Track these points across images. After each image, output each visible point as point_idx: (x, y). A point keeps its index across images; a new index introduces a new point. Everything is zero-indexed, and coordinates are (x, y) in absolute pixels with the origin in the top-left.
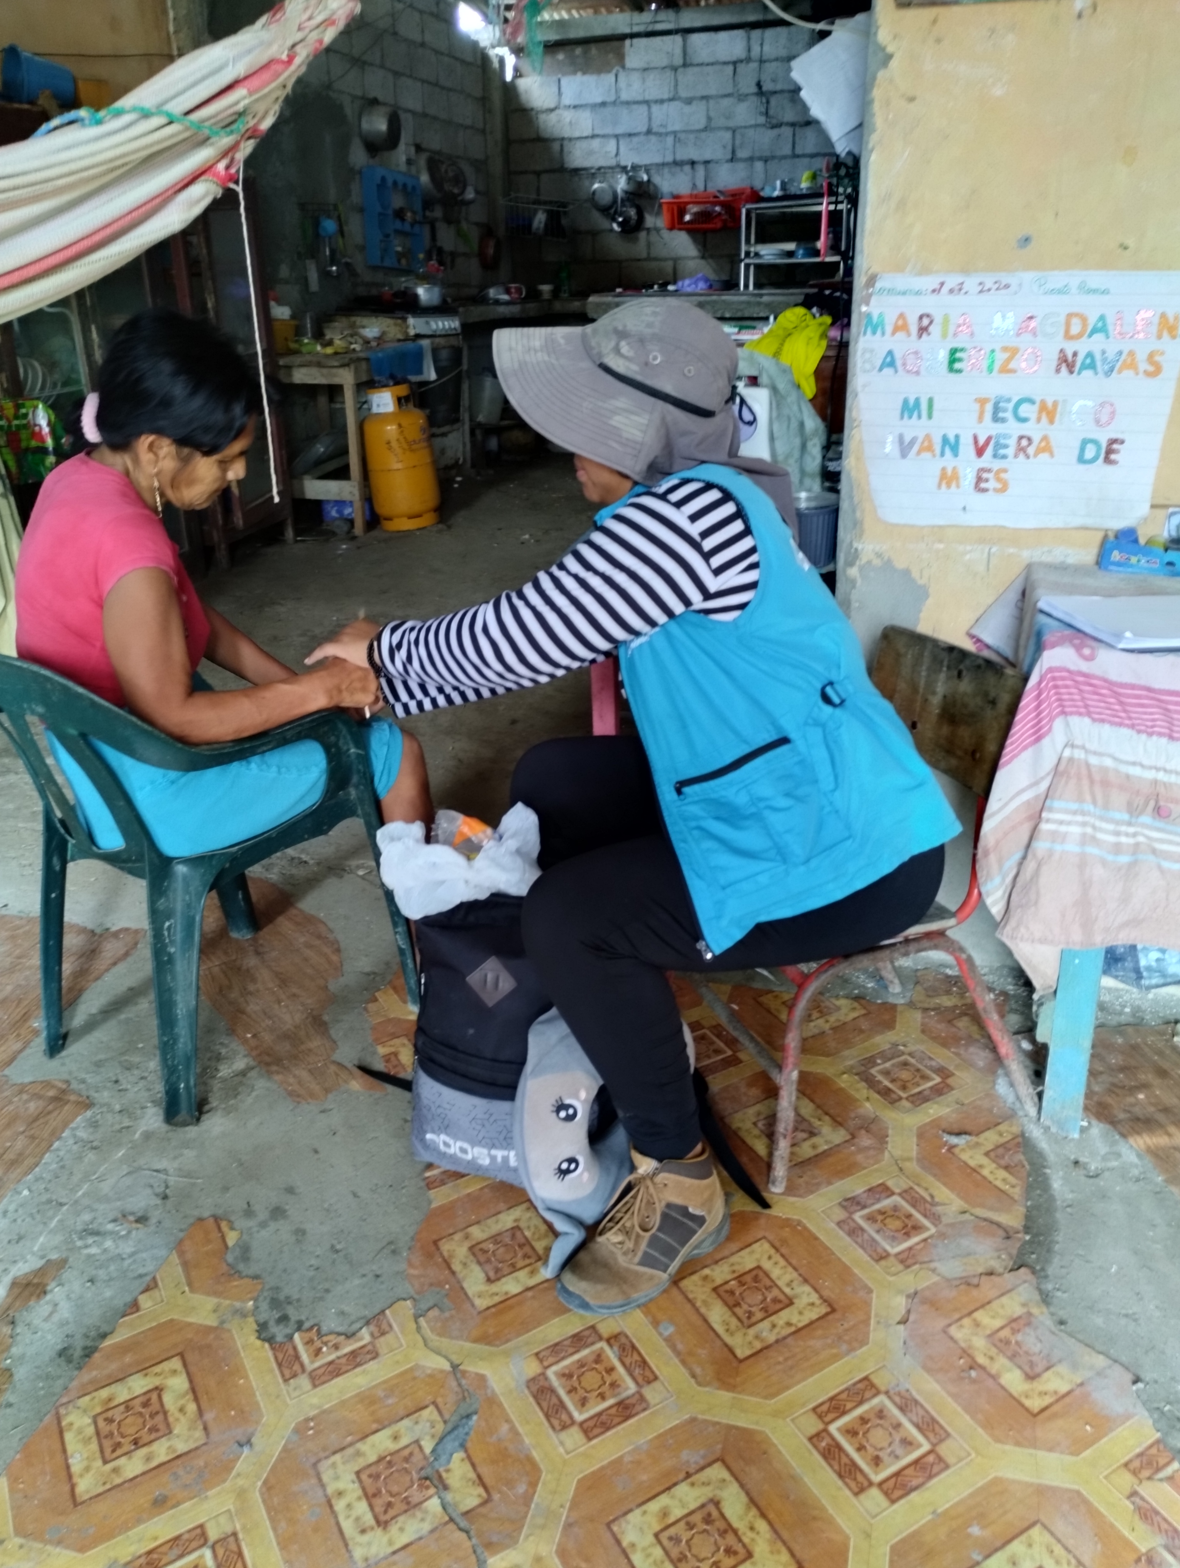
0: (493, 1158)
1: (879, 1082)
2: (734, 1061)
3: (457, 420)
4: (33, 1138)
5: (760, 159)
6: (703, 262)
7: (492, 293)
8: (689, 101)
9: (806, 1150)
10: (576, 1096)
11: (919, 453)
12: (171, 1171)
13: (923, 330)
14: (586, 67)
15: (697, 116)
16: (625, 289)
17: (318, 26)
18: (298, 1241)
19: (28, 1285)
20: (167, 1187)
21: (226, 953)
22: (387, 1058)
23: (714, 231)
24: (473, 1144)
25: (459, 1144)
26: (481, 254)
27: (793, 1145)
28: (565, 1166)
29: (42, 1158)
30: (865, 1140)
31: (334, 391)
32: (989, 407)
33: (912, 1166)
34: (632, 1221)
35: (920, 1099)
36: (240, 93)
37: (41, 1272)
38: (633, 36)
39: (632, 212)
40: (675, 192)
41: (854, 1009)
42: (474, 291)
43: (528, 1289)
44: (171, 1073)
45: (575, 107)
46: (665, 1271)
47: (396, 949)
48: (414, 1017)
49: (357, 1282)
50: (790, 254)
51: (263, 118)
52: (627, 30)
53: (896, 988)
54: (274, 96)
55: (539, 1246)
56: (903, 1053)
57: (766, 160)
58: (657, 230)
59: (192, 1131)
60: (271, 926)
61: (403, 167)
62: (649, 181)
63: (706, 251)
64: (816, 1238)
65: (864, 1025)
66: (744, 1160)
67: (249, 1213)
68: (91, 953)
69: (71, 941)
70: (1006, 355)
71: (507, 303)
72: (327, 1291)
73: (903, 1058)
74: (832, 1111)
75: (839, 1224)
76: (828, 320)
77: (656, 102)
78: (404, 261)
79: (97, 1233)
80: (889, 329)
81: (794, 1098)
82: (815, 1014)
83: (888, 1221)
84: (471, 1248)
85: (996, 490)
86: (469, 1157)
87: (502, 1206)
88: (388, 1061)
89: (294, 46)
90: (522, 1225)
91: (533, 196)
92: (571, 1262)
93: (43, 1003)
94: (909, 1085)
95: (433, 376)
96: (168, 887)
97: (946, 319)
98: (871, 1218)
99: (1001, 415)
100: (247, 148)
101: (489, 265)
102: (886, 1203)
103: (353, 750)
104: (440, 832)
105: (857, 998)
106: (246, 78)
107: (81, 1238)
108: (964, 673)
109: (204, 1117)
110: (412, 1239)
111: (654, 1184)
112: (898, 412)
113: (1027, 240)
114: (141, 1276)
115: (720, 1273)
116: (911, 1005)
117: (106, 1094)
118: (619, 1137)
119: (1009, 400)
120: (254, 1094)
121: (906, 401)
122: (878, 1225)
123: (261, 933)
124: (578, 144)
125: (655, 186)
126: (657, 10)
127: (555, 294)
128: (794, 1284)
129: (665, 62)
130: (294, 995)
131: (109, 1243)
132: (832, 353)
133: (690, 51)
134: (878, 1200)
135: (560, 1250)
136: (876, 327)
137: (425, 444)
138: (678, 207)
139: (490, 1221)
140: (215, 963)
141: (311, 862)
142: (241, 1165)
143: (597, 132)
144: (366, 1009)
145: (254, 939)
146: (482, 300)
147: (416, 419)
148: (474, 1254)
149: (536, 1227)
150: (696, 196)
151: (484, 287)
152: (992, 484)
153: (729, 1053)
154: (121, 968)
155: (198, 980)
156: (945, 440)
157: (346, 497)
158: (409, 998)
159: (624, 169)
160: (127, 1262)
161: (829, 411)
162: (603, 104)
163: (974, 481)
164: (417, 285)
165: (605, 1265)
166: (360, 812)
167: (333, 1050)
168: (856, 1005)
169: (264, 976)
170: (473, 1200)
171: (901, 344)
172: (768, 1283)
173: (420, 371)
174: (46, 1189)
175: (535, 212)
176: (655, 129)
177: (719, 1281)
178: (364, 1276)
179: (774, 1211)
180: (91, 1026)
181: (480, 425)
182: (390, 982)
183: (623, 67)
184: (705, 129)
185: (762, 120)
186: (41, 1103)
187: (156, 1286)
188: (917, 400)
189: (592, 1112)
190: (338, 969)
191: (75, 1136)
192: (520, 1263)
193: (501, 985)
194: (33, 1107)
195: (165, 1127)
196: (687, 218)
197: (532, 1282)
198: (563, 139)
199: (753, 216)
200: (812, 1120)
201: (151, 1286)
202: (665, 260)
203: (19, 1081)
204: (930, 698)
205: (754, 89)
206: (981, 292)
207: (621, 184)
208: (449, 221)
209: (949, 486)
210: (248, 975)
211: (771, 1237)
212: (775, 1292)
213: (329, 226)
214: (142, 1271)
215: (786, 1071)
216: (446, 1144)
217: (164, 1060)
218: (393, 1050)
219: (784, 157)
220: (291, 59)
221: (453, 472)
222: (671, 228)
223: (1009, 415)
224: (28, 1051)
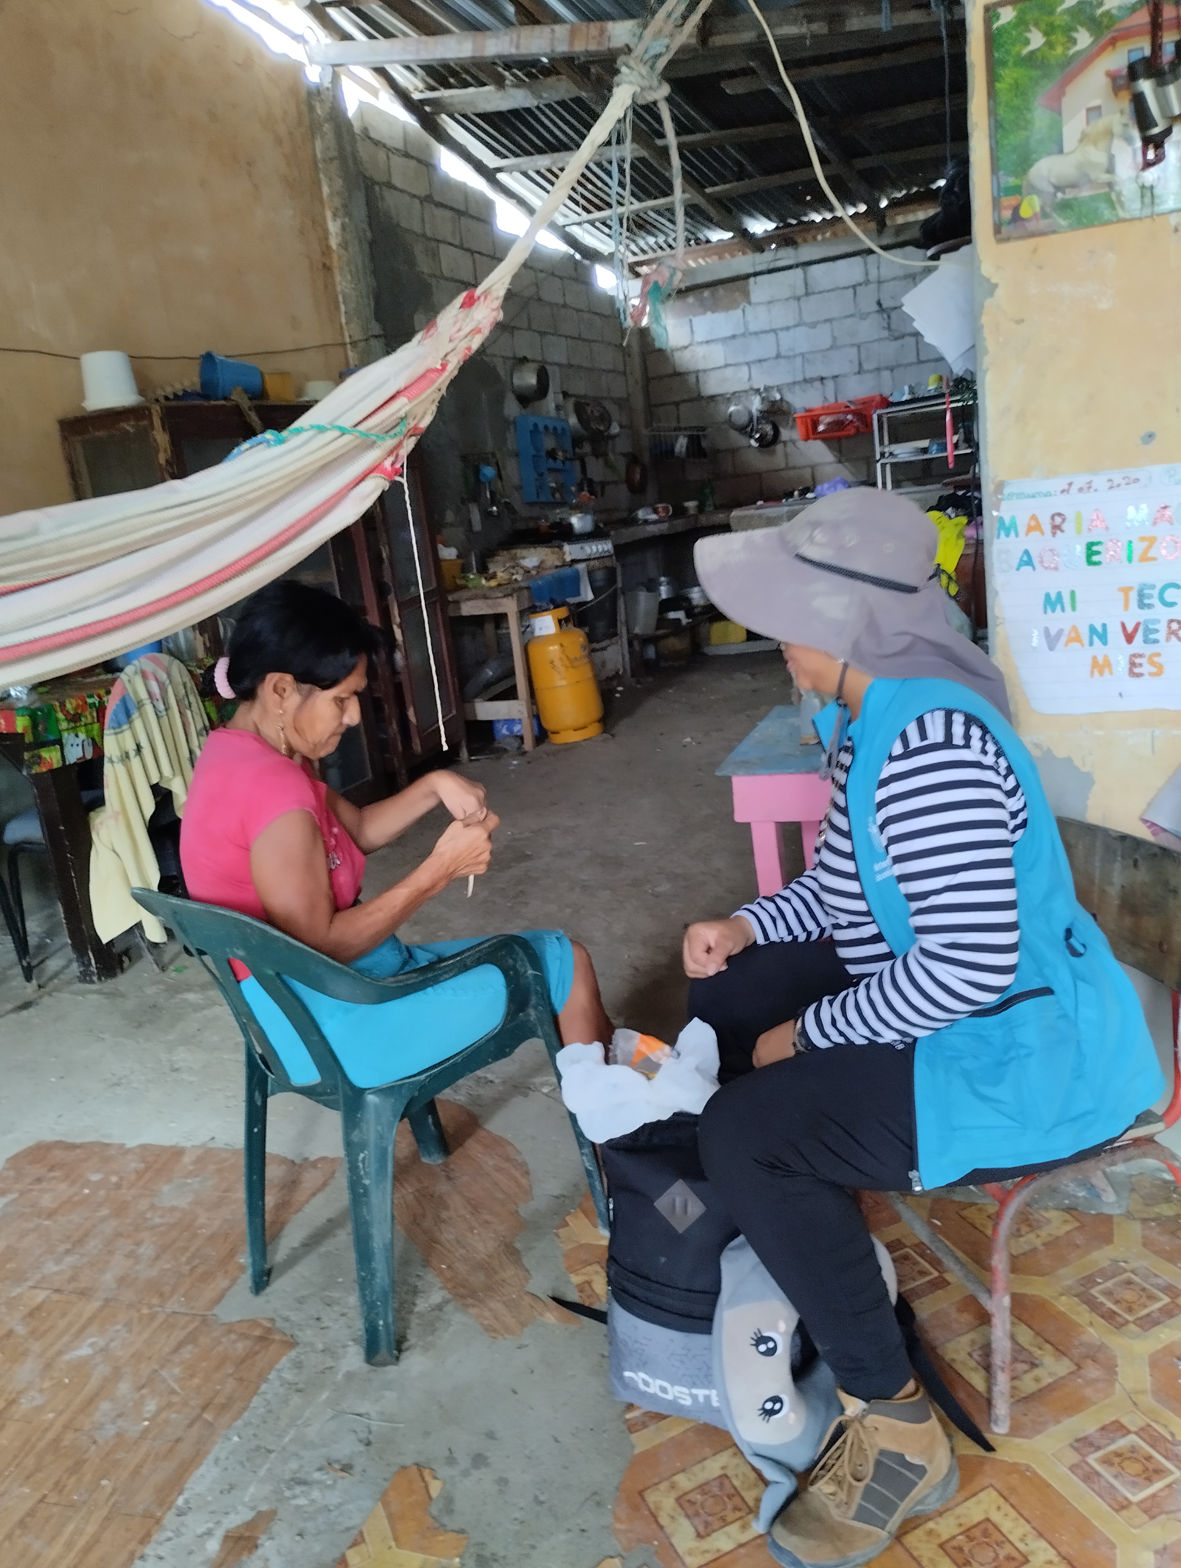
0: (694, 1397)
1: (1102, 1304)
2: (940, 1283)
3: (616, 634)
4: (241, 1380)
5: (887, 368)
6: (840, 465)
7: (641, 514)
8: (813, 325)
9: (1028, 1385)
10: (776, 1329)
11: (1066, 645)
12: (373, 1415)
13: (1056, 528)
14: (714, 307)
15: (823, 337)
16: (765, 501)
17: (466, 336)
18: (501, 1492)
19: (240, 1538)
20: (370, 1432)
21: (419, 1180)
22: (581, 1288)
23: (848, 437)
24: (673, 1384)
25: (659, 1382)
26: (629, 481)
27: (1013, 1378)
28: (769, 1406)
29: (250, 1402)
30: (1093, 1372)
31: (500, 619)
32: (1133, 596)
33: (1148, 1400)
34: (844, 1468)
35: (1149, 1323)
36: (402, 401)
37: (251, 1525)
38: (756, 274)
39: (768, 429)
40: (808, 407)
41: (1066, 1221)
42: (624, 514)
43: (741, 1546)
44: (369, 1309)
45: (707, 342)
46: (883, 1528)
47: (583, 1170)
48: (606, 1243)
49: (562, 1537)
50: (925, 450)
51: (423, 417)
52: (751, 271)
53: (1110, 1197)
54: (431, 399)
55: (749, 1496)
56: (1125, 1271)
57: (892, 369)
58: (793, 442)
59: (392, 1371)
60: (460, 1150)
61: (553, 413)
62: (782, 399)
63: (842, 455)
64: (1049, 1486)
65: (1079, 1240)
66: (961, 1395)
67: (451, 1460)
68: (292, 1184)
69: (273, 1172)
70: (1145, 544)
71: (655, 522)
72: (533, 1547)
73: (1125, 1276)
74: (1052, 1339)
75: (1072, 1468)
76: (964, 520)
77: (782, 329)
78: (557, 495)
79: (304, 1483)
80: (1022, 530)
81: (1008, 1326)
82: (1024, 1229)
83: (1125, 1464)
84: (678, 1500)
85: (1152, 674)
86: (670, 1397)
87: (708, 1451)
88: (581, 1291)
89: (446, 356)
90: (730, 1473)
91: (674, 424)
92: (782, 1514)
93: (248, 1238)
94: (1135, 1306)
95: (590, 596)
96: (361, 1120)
97: (1079, 515)
98: (1106, 1461)
99: (1146, 601)
100: (410, 444)
101: (637, 490)
102: (1122, 1443)
103: (530, 972)
104: (618, 1052)
105: (1069, 1210)
106: (406, 388)
107: (289, 1489)
108: (1140, 862)
109: (404, 1356)
110: (617, 1488)
111: (863, 1427)
112: (1041, 607)
113: (1151, 436)
114: (348, 1529)
115: (946, 1527)
116: (1129, 1215)
117: (309, 1332)
118: (824, 1373)
119: (1153, 587)
120: (451, 1329)
121: (1048, 596)
122: (1114, 1470)
123: (452, 1158)
124: (712, 374)
125: (788, 403)
126: (777, 249)
127: (701, 509)
128: (1029, 1540)
129: (788, 294)
130: (487, 1222)
131: (316, 1494)
132: (971, 551)
133: (809, 281)
134: (1113, 1440)
135: (772, 1500)
136: (1008, 529)
137: (586, 660)
138: (811, 422)
139: (696, 1469)
140: (409, 1190)
141: (497, 1081)
142: (442, 1406)
143: (729, 362)
144: (557, 1235)
145: (446, 1164)
146: (633, 521)
147: (577, 637)
148: (681, 1506)
149: (744, 1475)
150: (828, 408)
151: (633, 509)
152: (1146, 669)
153: (936, 1274)
154: (320, 1198)
155: (392, 1208)
156: (1092, 630)
157: (515, 715)
158: (599, 1222)
159: (757, 391)
160: (334, 1514)
161: (973, 608)
162: (734, 337)
163: (1128, 666)
164: (571, 515)
165: (819, 1519)
166: (540, 1033)
167: (527, 1280)
168: (1068, 1217)
169: (456, 1202)
170: (677, 1443)
171: (1036, 544)
172: (1000, 1538)
173: (578, 593)
174: (255, 1435)
175: (677, 437)
176: (783, 353)
177: (945, 1537)
178: (569, 1530)
179: (999, 1455)
180: (293, 1259)
181: (637, 636)
182: (580, 1206)
183: (749, 303)
184: (831, 348)
185: (885, 333)
186: (248, 1343)
187: (364, 1541)
188: (1059, 595)
189: (793, 1345)
190: (528, 1193)
191: (280, 1377)
192: (731, 1516)
193: (689, 1209)
194: (241, 1347)
195: (367, 1367)
196: (821, 428)
197: (744, 1538)
198: (698, 371)
199: (885, 419)
200: (1032, 1349)
201: (358, 1541)
202: (804, 467)
203: (227, 1321)
204: (1107, 888)
205: (876, 308)
206: (1111, 488)
207: (756, 405)
208: (596, 454)
209: (1101, 673)
210: (440, 1202)
211: (997, 1486)
212: (1007, 1549)
213: (489, 471)
214: (349, 1524)
215: (996, 1296)
216: (646, 1383)
217: (363, 1296)
218: (586, 1278)
219: (910, 364)
220: (444, 366)
221: (615, 683)
222: (807, 438)
223: (1155, 601)
224: (236, 1288)
